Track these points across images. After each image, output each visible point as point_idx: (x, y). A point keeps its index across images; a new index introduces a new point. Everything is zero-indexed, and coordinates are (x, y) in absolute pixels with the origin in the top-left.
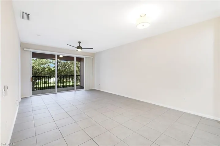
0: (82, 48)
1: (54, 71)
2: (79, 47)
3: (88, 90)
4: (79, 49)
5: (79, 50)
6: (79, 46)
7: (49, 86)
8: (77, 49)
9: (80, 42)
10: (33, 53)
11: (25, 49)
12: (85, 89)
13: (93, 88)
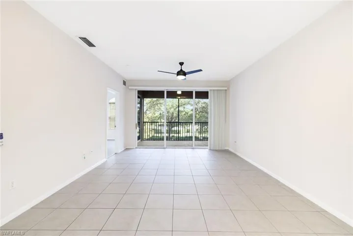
0: (185, 74)
1: (191, 115)
2: (181, 73)
3: (216, 150)
4: (181, 75)
5: (181, 77)
6: (181, 70)
7: (187, 137)
8: (177, 75)
9: (181, 64)
10: (139, 92)
11: (130, 88)
12: (210, 147)
13: (227, 148)
